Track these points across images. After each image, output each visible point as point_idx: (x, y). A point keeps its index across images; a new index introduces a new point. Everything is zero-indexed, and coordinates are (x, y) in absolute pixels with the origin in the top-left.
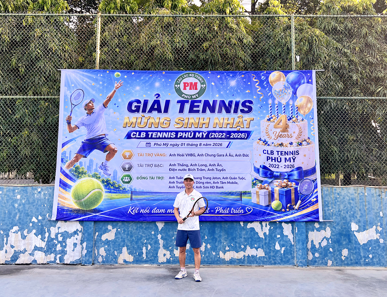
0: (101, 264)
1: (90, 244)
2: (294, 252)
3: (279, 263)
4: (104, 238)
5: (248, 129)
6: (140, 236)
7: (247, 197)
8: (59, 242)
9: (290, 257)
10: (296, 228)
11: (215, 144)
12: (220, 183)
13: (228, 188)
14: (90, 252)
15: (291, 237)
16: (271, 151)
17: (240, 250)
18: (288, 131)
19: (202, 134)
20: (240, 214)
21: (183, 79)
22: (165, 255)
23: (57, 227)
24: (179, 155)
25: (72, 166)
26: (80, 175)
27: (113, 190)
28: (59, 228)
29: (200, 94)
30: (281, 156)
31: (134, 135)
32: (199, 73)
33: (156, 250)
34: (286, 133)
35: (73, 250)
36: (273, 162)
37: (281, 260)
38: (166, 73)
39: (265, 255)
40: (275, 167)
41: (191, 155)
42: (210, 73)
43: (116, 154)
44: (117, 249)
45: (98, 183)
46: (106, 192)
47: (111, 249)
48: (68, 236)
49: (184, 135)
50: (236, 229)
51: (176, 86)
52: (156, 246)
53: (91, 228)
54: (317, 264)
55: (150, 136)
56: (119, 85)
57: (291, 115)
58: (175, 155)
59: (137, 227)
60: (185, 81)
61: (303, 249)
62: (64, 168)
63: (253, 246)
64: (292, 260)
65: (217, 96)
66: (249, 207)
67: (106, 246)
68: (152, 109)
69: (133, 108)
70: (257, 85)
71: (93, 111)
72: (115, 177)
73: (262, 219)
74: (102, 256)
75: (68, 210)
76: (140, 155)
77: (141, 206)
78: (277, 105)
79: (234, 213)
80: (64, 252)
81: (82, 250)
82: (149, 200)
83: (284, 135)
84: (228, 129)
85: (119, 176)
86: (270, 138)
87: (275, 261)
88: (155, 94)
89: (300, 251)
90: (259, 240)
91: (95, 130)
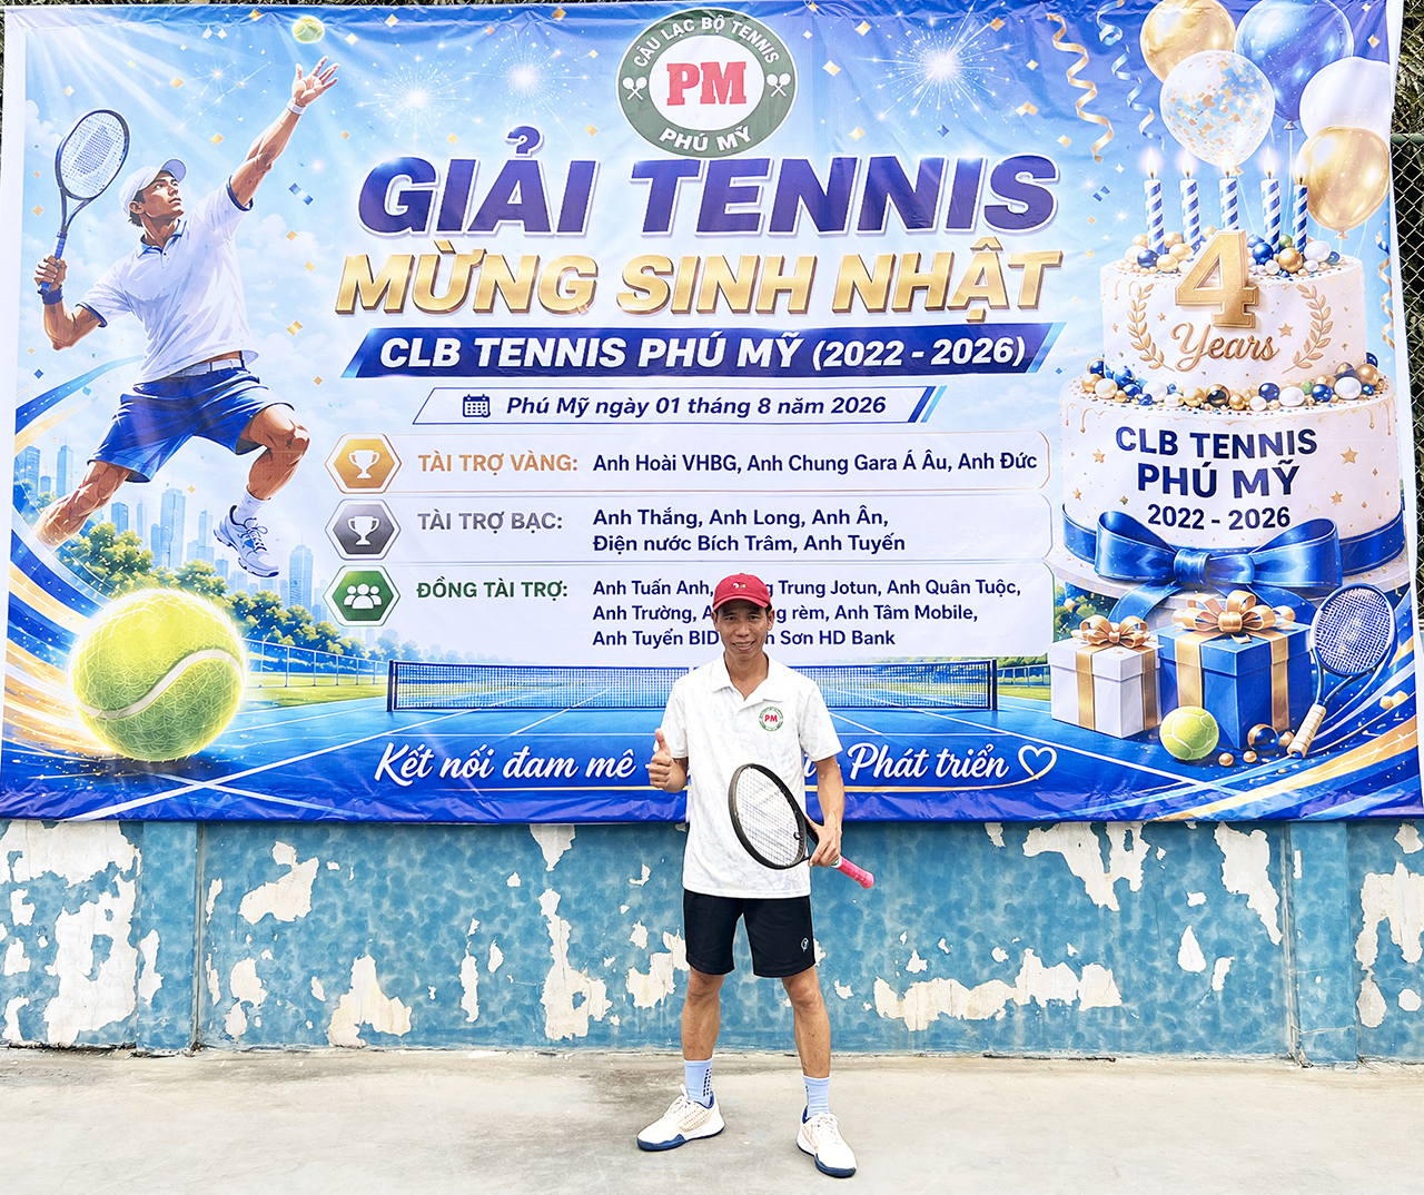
0: (243, 1046)
1: (178, 941)
2: (1280, 983)
3: (1201, 1046)
4: (254, 906)
5: (1031, 311)
6: (443, 900)
7: (1026, 691)
8: (17, 932)
9: (1259, 1010)
10: (1297, 855)
11: (843, 405)
12: (873, 612)
13: (919, 641)
14: (181, 983)
15: (1264, 901)
16: (1163, 433)
17: (986, 973)
18: (1251, 323)
19: (776, 346)
20: (983, 780)
21: (665, 44)
22: (578, 1000)
24: (645, 463)
25: (71, 529)
26: (117, 577)
27: (295, 654)
28: (13, 856)
29: (759, 125)
30: (1217, 464)
31: (395, 353)
32: (754, 10)
33: (532, 976)
34: (1243, 335)
35: (92, 976)
36: (1175, 499)
37: (1213, 1027)
38: (570, 13)
39: (1125, 998)
40: (1181, 525)
41: (714, 462)
42: (813, 8)
43: (302, 459)
44: (326, 967)
45: (214, 617)
46: (258, 666)
47: (294, 967)
48: (65, 899)
49: (674, 351)
50: (964, 862)
51: (628, 83)
52: (531, 952)
53: (182, 857)
54: (1408, 1047)
55: (484, 361)
56: (318, 84)
57: (1272, 232)
58: (622, 463)
59: (430, 852)
61: (1337, 967)
63: (1059, 953)
64: (1273, 1026)
65: (856, 135)
66: (1039, 746)
69: (393, 207)
70: (1079, 76)
71: (174, 229)
72: (297, 588)
73: (1108, 808)
74: (247, 1005)
75: (57, 764)
76: (430, 462)
77: (444, 740)
78: (1192, 182)
79: (955, 775)
80: (45, 983)
81: (138, 976)
82: (485, 709)
83: (1235, 345)
84: (920, 318)
85: (323, 581)
86: (1153, 363)
87: (1179, 1031)
88: (512, 129)
89: (1318, 979)
90: (1089, 919)
91: (185, 331)
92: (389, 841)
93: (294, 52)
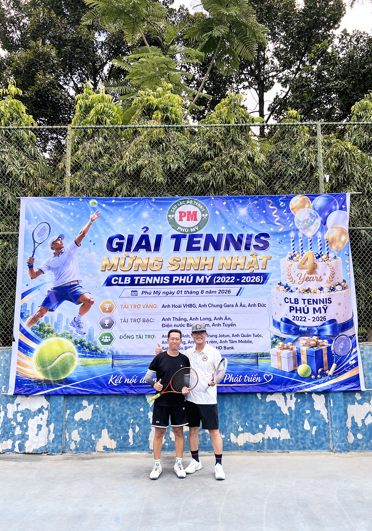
0: (74, 452)
1: (59, 425)
2: (329, 432)
3: (310, 448)
4: (77, 417)
5: (264, 270)
6: (124, 415)
7: (265, 360)
8: (18, 424)
9: (323, 439)
10: (331, 400)
11: (221, 292)
12: (228, 342)
13: (239, 348)
14: (59, 437)
15: (324, 412)
16: (295, 299)
17: (257, 431)
18: (315, 273)
19: (205, 278)
20: (255, 383)
21: (178, 207)
23: (15, 404)
24: (174, 306)
25: (34, 323)
26: (45, 335)
27: (89, 353)
28: (18, 405)
29: (200, 226)
30: (308, 306)
31: (115, 280)
32: (199, 199)
33: (146, 433)
34: (313, 276)
35: (37, 435)
36: (299, 314)
37: (313, 443)
38: (156, 199)
39: (291, 437)
40: (300, 320)
41: (190, 306)
42: (213, 198)
43: (92, 306)
44: (95, 432)
45: (69, 345)
46: (80, 356)
47: (87, 432)
48: (31, 415)
49: (181, 279)
50: (252, 403)
51: (170, 216)
52: (146, 427)
53: (60, 404)
54: (360, 448)
55: (136, 282)
56: (96, 216)
57: (320, 252)
58: (169, 306)
59: (121, 402)
60: (180, 209)
61: (342, 428)
62: (25, 326)
63: (275, 426)
64: (327, 443)
65: (223, 228)
66: (268, 374)
67: (81, 429)
68: (139, 246)
69: (115, 246)
70: (275, 214)
71: (61, 251)
72: (90, 337)
73: (285, 389)
74: (75, 442)
75: (29, 381)
76: (123, 306)
77: (126, 374)
78: (301, 240)
79: (249, 381)
80: (25, 437)
81: (49, 434)
82: (135, 366)
83: (312, 278)
84: (238, 271)
85: (97, 335)
86: (293, 282)
87: (304, 445)
88: (142, 227)
89: (337, 431)
90: (282, 417)
91: (64, 275)
92: (111, 400)
93: (90, 209)
